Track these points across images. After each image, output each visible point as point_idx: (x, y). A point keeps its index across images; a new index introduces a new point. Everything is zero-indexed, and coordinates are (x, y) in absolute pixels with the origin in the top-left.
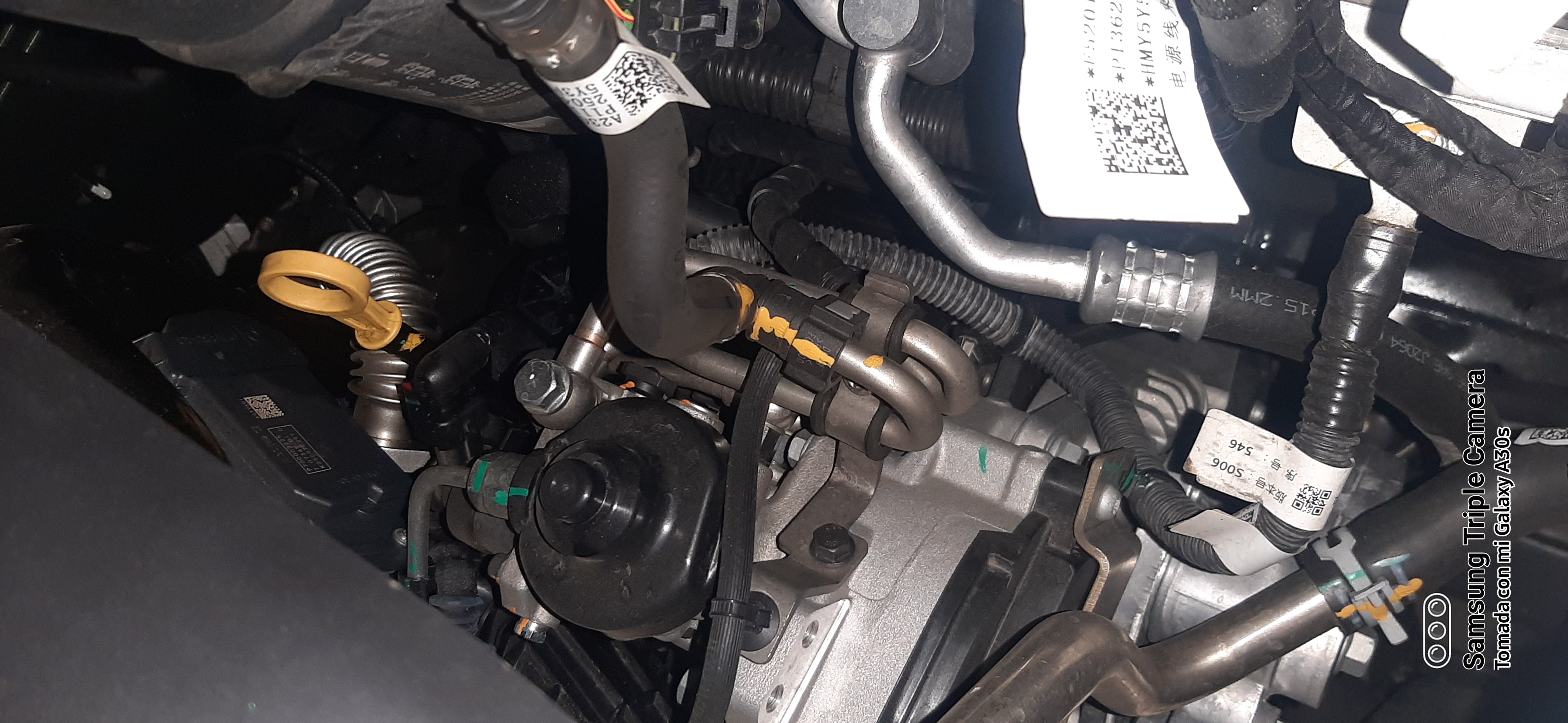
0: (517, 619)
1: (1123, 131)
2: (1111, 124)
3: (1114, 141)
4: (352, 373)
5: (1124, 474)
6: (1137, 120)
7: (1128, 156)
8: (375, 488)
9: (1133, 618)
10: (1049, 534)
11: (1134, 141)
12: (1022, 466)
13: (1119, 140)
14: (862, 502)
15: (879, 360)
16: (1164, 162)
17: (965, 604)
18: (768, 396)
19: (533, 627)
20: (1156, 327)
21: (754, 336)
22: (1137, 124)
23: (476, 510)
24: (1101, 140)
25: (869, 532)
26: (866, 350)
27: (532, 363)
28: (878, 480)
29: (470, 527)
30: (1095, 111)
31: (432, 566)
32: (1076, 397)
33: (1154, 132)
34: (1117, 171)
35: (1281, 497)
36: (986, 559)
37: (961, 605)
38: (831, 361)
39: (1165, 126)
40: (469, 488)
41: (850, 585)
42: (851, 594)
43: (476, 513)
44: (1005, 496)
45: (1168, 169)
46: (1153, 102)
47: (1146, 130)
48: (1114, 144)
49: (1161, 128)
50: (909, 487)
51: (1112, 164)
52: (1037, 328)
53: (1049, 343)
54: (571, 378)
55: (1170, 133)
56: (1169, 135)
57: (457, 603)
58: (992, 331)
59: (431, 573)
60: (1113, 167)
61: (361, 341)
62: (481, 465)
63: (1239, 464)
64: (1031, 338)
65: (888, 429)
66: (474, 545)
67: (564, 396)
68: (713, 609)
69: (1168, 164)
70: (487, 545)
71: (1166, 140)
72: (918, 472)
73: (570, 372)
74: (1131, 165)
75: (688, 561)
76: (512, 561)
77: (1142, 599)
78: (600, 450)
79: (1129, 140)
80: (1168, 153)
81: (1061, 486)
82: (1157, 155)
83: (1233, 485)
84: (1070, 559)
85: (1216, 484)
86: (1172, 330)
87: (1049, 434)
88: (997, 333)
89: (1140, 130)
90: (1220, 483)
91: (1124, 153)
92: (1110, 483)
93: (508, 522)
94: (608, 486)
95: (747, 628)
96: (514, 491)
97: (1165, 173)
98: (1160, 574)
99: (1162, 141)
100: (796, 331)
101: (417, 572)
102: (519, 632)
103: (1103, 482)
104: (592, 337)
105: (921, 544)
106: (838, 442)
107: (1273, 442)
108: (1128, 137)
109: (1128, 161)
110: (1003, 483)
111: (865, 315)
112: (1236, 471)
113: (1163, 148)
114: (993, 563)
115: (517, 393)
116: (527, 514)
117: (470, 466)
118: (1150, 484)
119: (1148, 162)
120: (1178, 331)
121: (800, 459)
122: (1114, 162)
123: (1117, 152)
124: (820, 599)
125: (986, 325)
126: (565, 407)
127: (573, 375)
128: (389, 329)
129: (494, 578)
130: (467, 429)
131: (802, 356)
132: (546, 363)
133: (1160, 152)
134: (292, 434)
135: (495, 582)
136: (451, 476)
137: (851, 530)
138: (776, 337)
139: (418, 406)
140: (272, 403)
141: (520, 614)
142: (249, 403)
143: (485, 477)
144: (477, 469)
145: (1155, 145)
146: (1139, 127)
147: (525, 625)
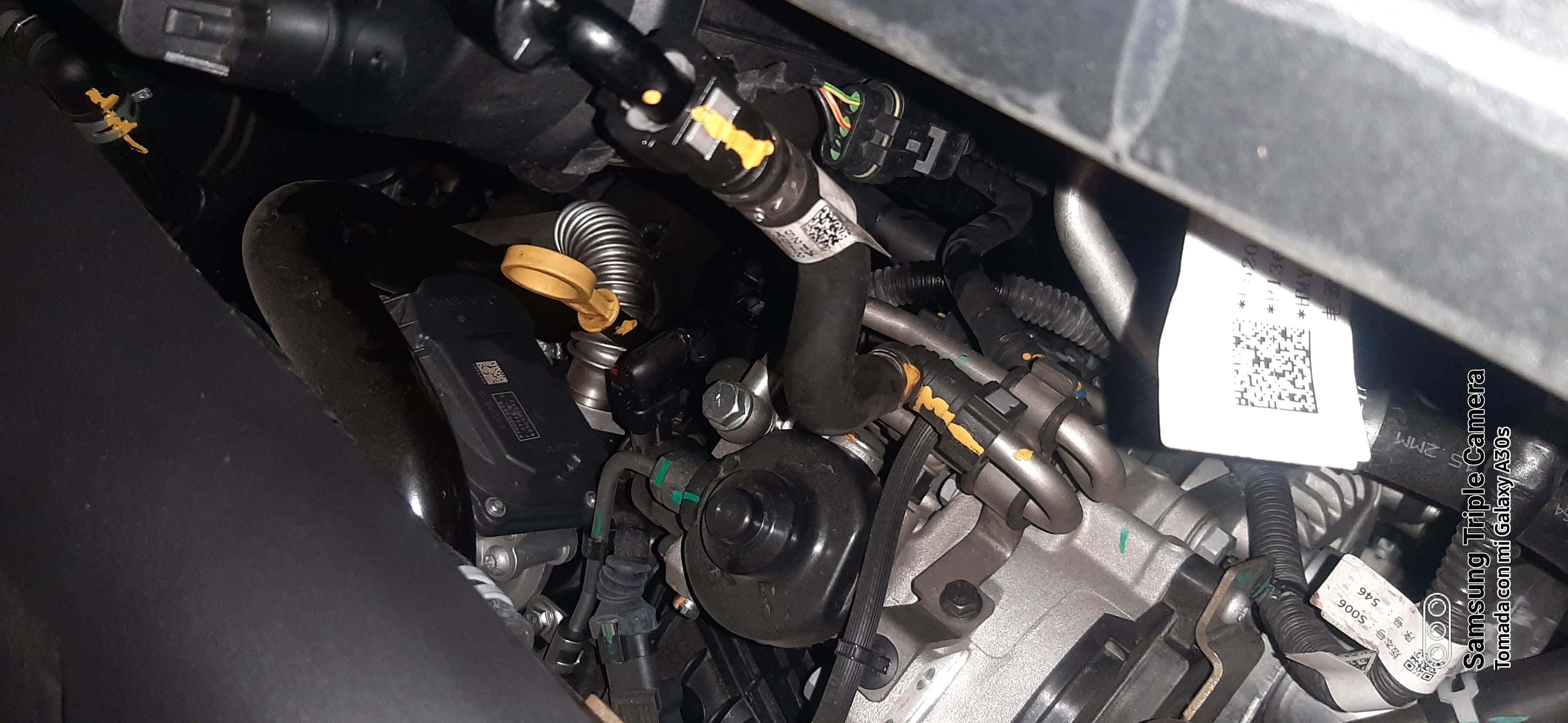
0: (675, 595)
1: (1262, 364)
2: (1251, 355)
3: (1250, 373)
6: (1279, 353)
7: (1261, 390)
8: (575, 457)
10: (1173, 626)
11: (1272, 374)
13: (1256, 372)
15: (1030, 453)
16: (1296, 398)
17: (1076, 682)
19: (688, 605)
21: (917, 408)
22: (1279, 356)
24: (1237, 372)
27: (720, 383)
30: (1238, 341)
31: (614, 528)
32: (1237, 478)
33: (1293, 365)
34: (1247, 404)
35: (1395, 654)
36: (1104, 643)
37: (1071, 681)
38: (981, 450)
39: (1307, 359)
40: (651, 481)
41: (972, 638)
42: (971, 647)
43: (654, 500)
44: (1137, 580)
45: (1299, 406)
46: (1300, 336)
47: (1287, 362)
48: (1250, 377)
49: (1302, 362)
50: (1047, 553)
51: (1242, 397)
54: (752, 401)
55: (1310, 367)
56: (1309, 369)
57: (628, 567)
59: (611, 535)
60: (1243, 400)
61: (582, 321)
62: (665, 464)
63: (1364, 611)
65: (1031, 508)
66: (652, 519)
67: (744, 417)
68: (840, 647)
69: (1300, 401)
71: (1304, 374)
72: (1059, 539)
73: (752, 395)
74: (1262, 399)
76: (677, 549)
79: (1268, 371)
80: (1304, 388)
81: (1195, 581)
82: (1291, 390)
83: (1353, 629)
84: (1187, 655)
85: (1338, 624)
89: (1280, 363)
90: (1342, 624)
91: (1258, 386)
93: (679, 517)
95: (866, 669)
96: (688, 496)
97: (1295, 410)
99: (1300, 375)
100: (953, 415)
102: (677, 606)
103: (1234, 588)
106: (984, 504)
107: (1401, 602)
108: (1266, 370)
109: (1260, 395)
110: (1138, 567)
111: (1023, 405)
113: (1299, 383)
114: (1109, 648)
115: (704, 408)
116: (695, 519)
117: (657, 460)
119: (1280, 397)
121: (951, 500)
122: (1245, 395)
123: (1251, 385)
124: (940, 650)
126: (743, 427)
127: (754, 398)
128: (607, 316)
129: (662, 555)
130: (660, 419)
131: (956, 440)
132: (732, 386)
133: (1295, 387)
134: (512, 401)
135: (662, 558)
136: (638, 463)
137: (982, 588)
138: (935, 415)
139: (620, 391)
140: (499, 369)
141: (679, 593)
142: (480, 368)
143: (666, 475)
144: (660, 465)
145: (1292, 379)
146: (1280, 360)
147: (682, 602)
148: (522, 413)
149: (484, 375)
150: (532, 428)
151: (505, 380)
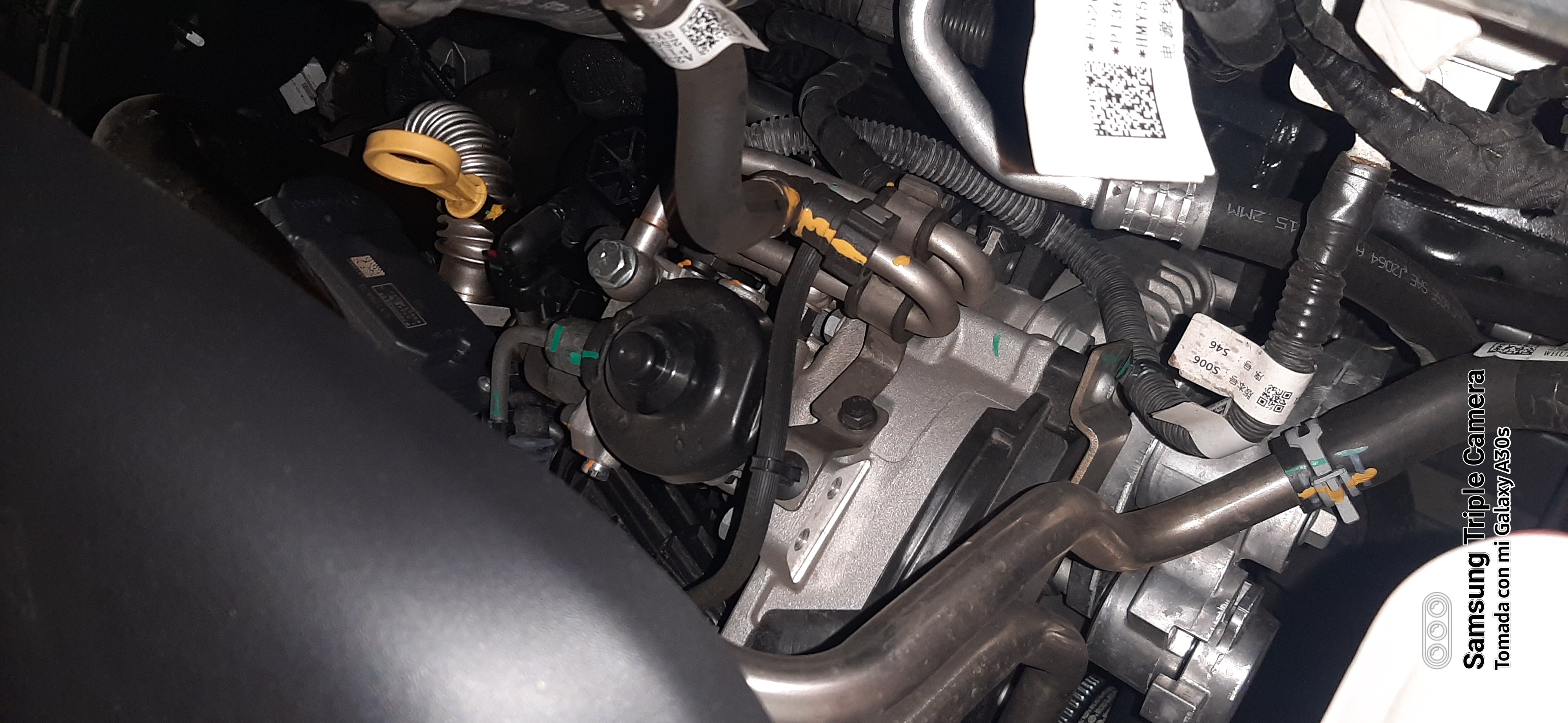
0: (584, 459)
1: (1114, 99)
2: (1104, 92)
3: (1105, 108)
4: (438, 233)
5: (1121, 363)
6: (1127, 89)
7: (1116, 122)
8: (465, 342)
9: (1124, 486)
10: (1049, 413)
11: (1123, 108)
12: (1030, 352)
13: (1110, 107)
14: (886, 378)
15: (907, 260)
16: (1146, 127)
17: (970, 471)
18: (810, 281)
19: (598, 467)
20: (1158, 236)
21: (798, 233)
22: (1127, 92)
23: (551, 366)
24: (1093, 107)
25: (890, 403)
26: (896, 250)
27: (603, 242)
28: (901, 357)
29: (545, 379)
30: (1091, 81)
31: (511, 410)
32: (1089, 287)
33: (1141, 99)
34: (1105, 134)
35: (1249, 394)
36: (991, 433)
37: (965, 471)
38: (864, 260)
39: (1151, 94)
40: (547, 348)
41: (872, 448)
42: (872, 456)
43: (551, 368)
44: (1013, 378)
45: (1149, 133)
46: (1143, 72)
47: (1134, 98)
48: (1105, 111)
49: (1147, 96)
50: (930, 366)
51: (1101, 129)
52: (1059, 223)
53: (1069, 236)
54: (637, 257)
55: (1155, 100)
56: (1154, 102)
57: (533, 443)
58: (1018, 223)
59: (510, 416)
60: (1101, 131)
61: (450, 210)
62: (557, 329)
63: (1216, 363)
64: (1053, 230)
65: (913, 316)
66: (548, 394)
67: (631, 272)
68: (753, 465)
69: (1149, 129)
70: (560, 396)
71: (1151, 106)
72: (938, 353)
73: (636, 251)
74: (1117, 130)
75: (734, 422)
76: (583, 411)
77: (1132, 470)
78: (662, 324)
79: (1119, 106)
80: (1151, 118)
81: (1063, 372)
82: (1141, 120)
83: (1209, 380)
84: (1066, 436)
85: (1195, 378)
86: (1173, 239)
87: (1060, 322)
88: (1021, 226)
89: (1129, 98)
90: (1200, 378)
91: (1112, 119)
92: (1108, 371)
93: (580, 379)
94: (668, 356)
95: (781, 481)
96: (587, 354)
97: (1146, 136)
98: (1150, 449)
99: (1147, 108)
100: (835, 232)
101: (498, 414)
102: (586, 472)
103: (1100, 370)
104: (655, 221)
105: (935, 417)
106: (868, 325)
107: (1247, 346)
108: (1118, 104)
109: (1115, 126)
110: (1011, 367)
111: (896, 219)
112: (1213, 369)
113: (1147, 114)
114: (996, 436)
115: (591, 268)
116: (597, 374)
117: (549, 328)
118: (1145, 372)
119: (1132, 127)
120: (1178, 240)
121: (835, 335)
122: (1103, 127)
123: (1107, 118)
124: (845, 460)
125: (1012, 218)
126: (631, 282)
127: (638, 254)
128: (475, 201)
129: (566, 424)
130: (544, 294)
131: (839, 254)
132: (615, 243)
133: (1144, 118)
134: (392, 292)
135: (566, 426)
136: (530, 335)
137: (875, 402)
138: (817, 235)
139: (501, 272)
140: (374, 263)
141: (587, 456)
142: (356, 263)
143: (561, 339)
144: (553, 332)
145: (1140, 111)
146: (1128, 95)
147: (591, 465)
148: (405, 303)
149: (361, 270)
150: (416, 315)
151: (383, 273)
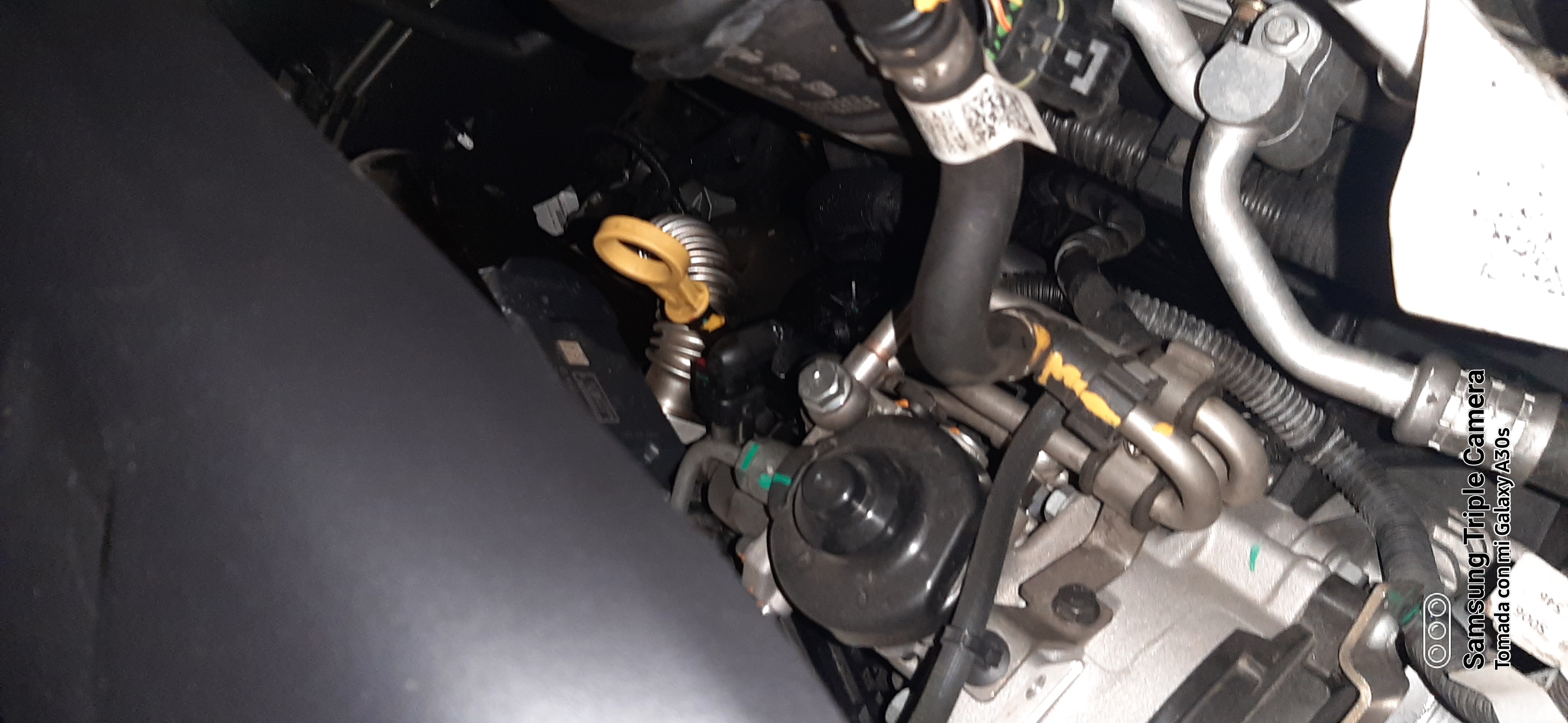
4: (653, 341)
5: (1405, 609)
8: (654, 449)
10: (1311, 650)
12: (1295, 574)
14: (1116, 571)
15: (1168, 429)
18: (1040, 443)
19: (767, 610)
21: (1042, 380)
23: (739, 489)
25: (1116, 602)
26: (1156, 416)
27: (819, 362)
28: (1137, 553)
29: (729, 503)
32: (1366, 519)
36: (1237, 659)
40: (737, 466)
41: (1087, 649)
42: (1085, 658)
44: (1269, 600)
50: (1167, 567)
52: (1337, 438)
53: (1348, 456)
58: (1287, 431)
62: (753, 448)
63: (1544, 620)
64: (1329, 447)
66: (727, 521)
67: (843, 399)
68: (947, 636)
70: (741, 525)
72: (1180, 555)
73: (852, 379)
75: (929, 584)
76: (762, 543)
78: (868, 457)
81: (1335, 604)
83: (1532, 641)
88: (1293, 434)
92: (1389, 613)
93: (766, 508)
96: (778, 478)
98: (1420, 722)
103: (1381, 611)
104: (881, 348)
105: (1170, 627)
106: (1102, 504)
110: (1270, 586)
111: (1161, 382)
112: (1539, 628)
114: (1243, 664)
115: (801, 388)
116: (786, 501)
117: (742, 446)
124: (1052, 655)
126: (841, 411)
127: (854, 382)
128: (696, 307)
129: (740, 556)
130: (745, 411)
131: (1087, 411)
132: (832, 365)
134: (592, 384)
135: (740, 559)
136: (721, 452)
137: (1098, 595)
138: (1064, 385)
139: (706, 383)
140: (581, 351)
141: (756, 595)
142: (562, 347)
143: (753, 459)
144: (747, 450)
148: (603, 396)
149: (566, 355)
150: (611, 411)
151: (586, 362)
